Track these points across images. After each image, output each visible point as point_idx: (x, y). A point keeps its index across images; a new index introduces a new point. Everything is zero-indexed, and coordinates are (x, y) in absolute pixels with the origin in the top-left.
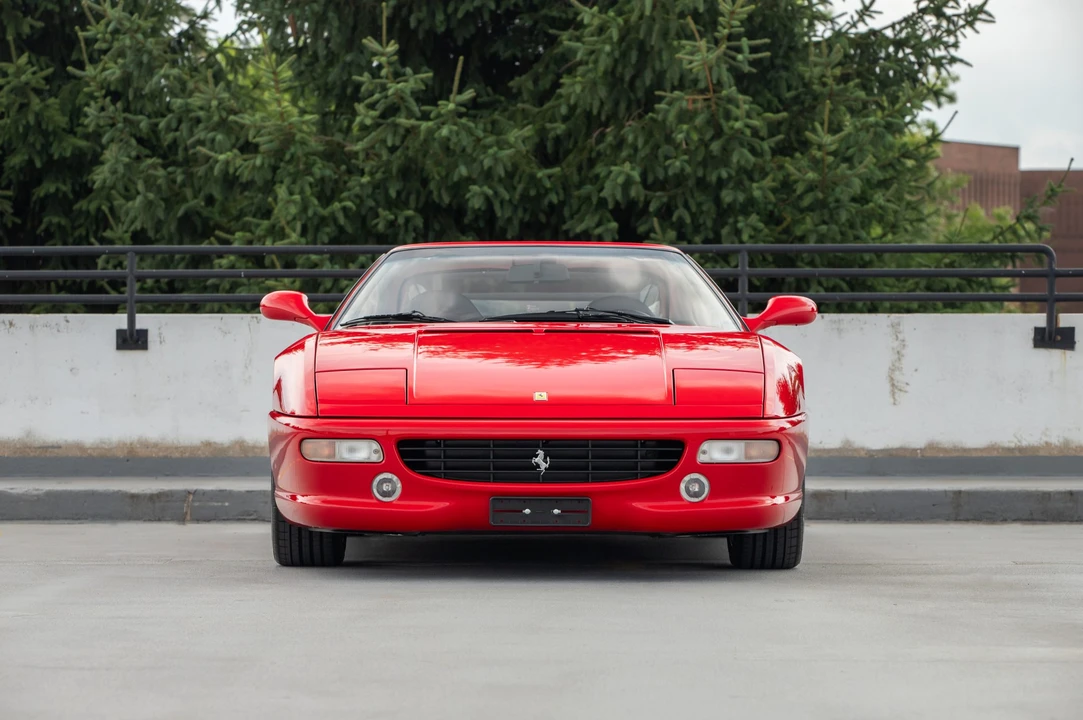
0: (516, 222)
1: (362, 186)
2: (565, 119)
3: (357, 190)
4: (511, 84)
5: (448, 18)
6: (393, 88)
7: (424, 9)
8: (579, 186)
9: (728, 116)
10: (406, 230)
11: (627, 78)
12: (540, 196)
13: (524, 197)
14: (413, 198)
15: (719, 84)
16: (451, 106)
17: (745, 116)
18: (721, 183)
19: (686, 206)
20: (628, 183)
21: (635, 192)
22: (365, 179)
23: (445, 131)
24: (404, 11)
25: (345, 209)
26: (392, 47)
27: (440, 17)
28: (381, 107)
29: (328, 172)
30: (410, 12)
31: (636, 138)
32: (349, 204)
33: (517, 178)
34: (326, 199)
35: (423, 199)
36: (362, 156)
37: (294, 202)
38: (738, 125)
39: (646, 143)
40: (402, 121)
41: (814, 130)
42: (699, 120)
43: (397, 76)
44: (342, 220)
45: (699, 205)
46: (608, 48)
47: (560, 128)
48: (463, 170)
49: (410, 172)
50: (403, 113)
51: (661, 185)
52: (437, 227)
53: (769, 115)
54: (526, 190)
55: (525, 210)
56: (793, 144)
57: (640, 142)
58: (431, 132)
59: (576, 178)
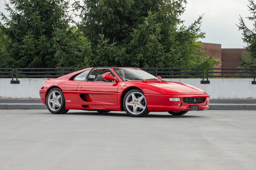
0: (123, 63)
1: (98, 57)
2: (131, 47)
3: (98, 58)
4: (122, 41)
5: (112, 30)
6: (103, 42)
7: (108, 29)
8: (133, 57)
9: (157, 46)
10: (105, 64)
11: (141, 40)
12: (127, 59)
13: (124, 59)
14: (106, 59)
15: (156, 42)
16: (113, 45)
17: (160, 46)
18: (156, 57)
19: (150, 61)
20: (141, 57)
21: (142, 58)
22: (99, 56)
23: (112, 49)
24: (105, 29)
25: (96, 61)
26: (103, 35)
27: (111, 30)
28: (101, 45)
29: (93, 55)
30: (106, 29)
31: (142, 50)
32: (96, 60)
33: (123, 56)
34: (93, 59)
35: (108, 59)
36: (98, 53)
37: (88, 60)
38: (159, 48)
39: (144, 51)
40: (105, 47)
41: (171, 49)
42: (153, 47)
43: (104, 40)
44: (95, 63)
45: (153, 60)
46: (138, 36)
47: (130, 48)
48: (115, 55)
49: (106, 55)
50: (105, 46)
51: (146, 57)
52: (110, 64)
53: (164, 46)
54: (125, 58)
55: (124, 61)
56: (168, 51)
57: (143, 51)
58: (109, 49)
59: (133, 56)
